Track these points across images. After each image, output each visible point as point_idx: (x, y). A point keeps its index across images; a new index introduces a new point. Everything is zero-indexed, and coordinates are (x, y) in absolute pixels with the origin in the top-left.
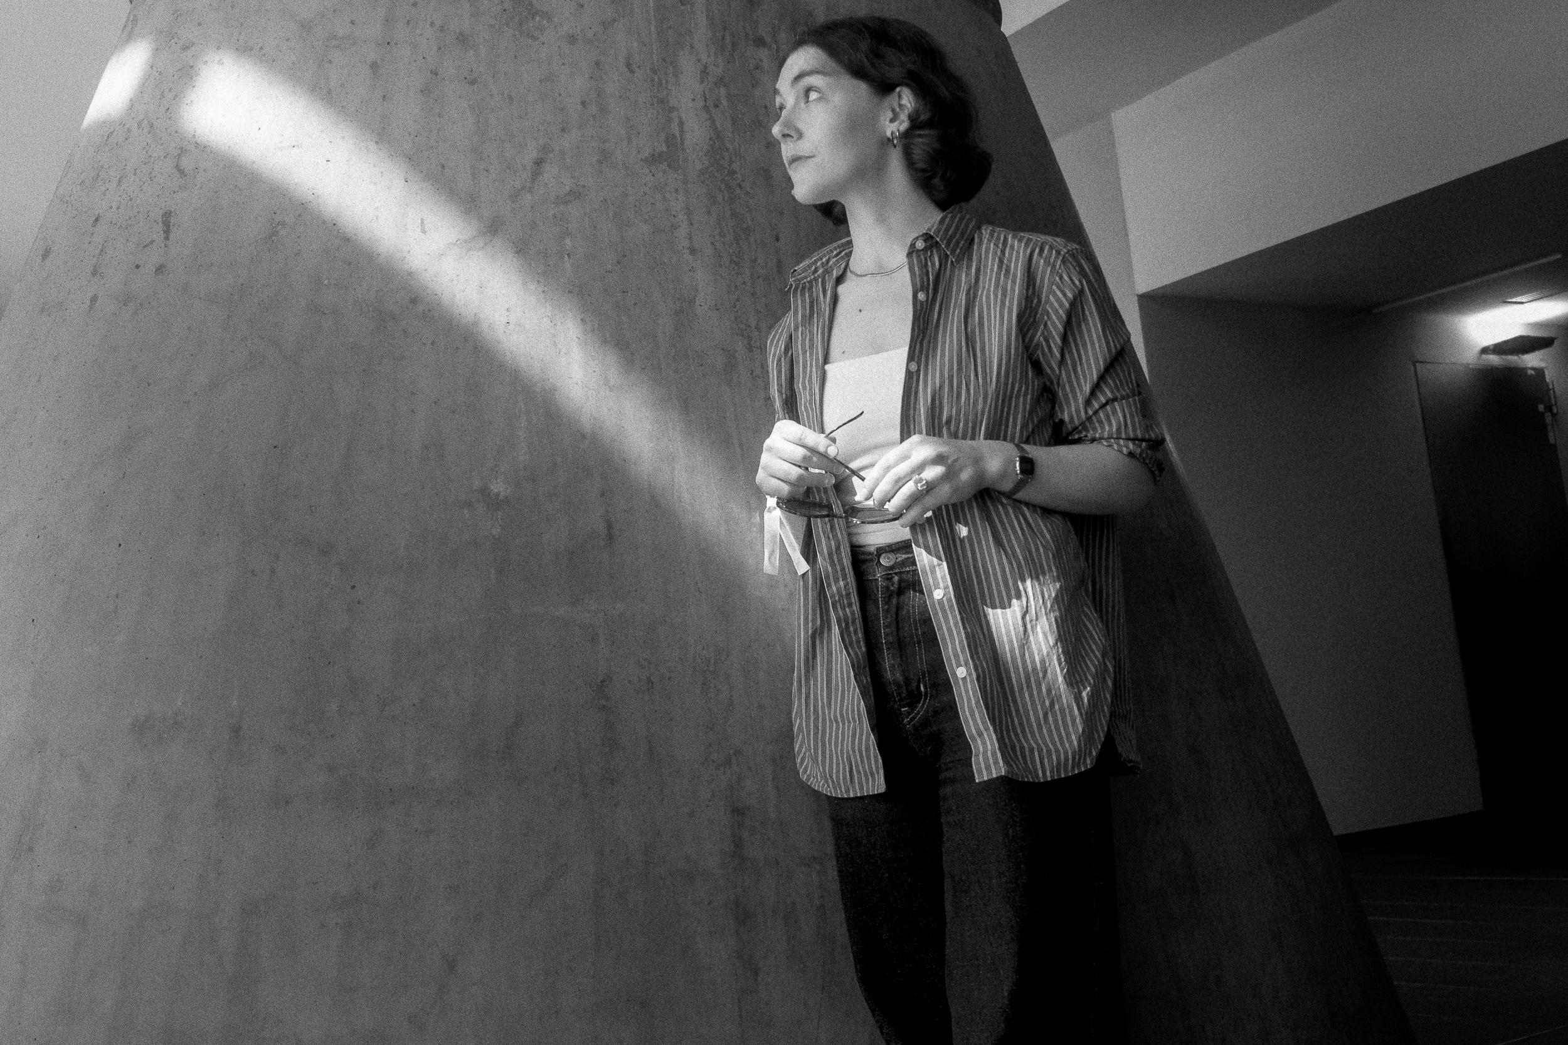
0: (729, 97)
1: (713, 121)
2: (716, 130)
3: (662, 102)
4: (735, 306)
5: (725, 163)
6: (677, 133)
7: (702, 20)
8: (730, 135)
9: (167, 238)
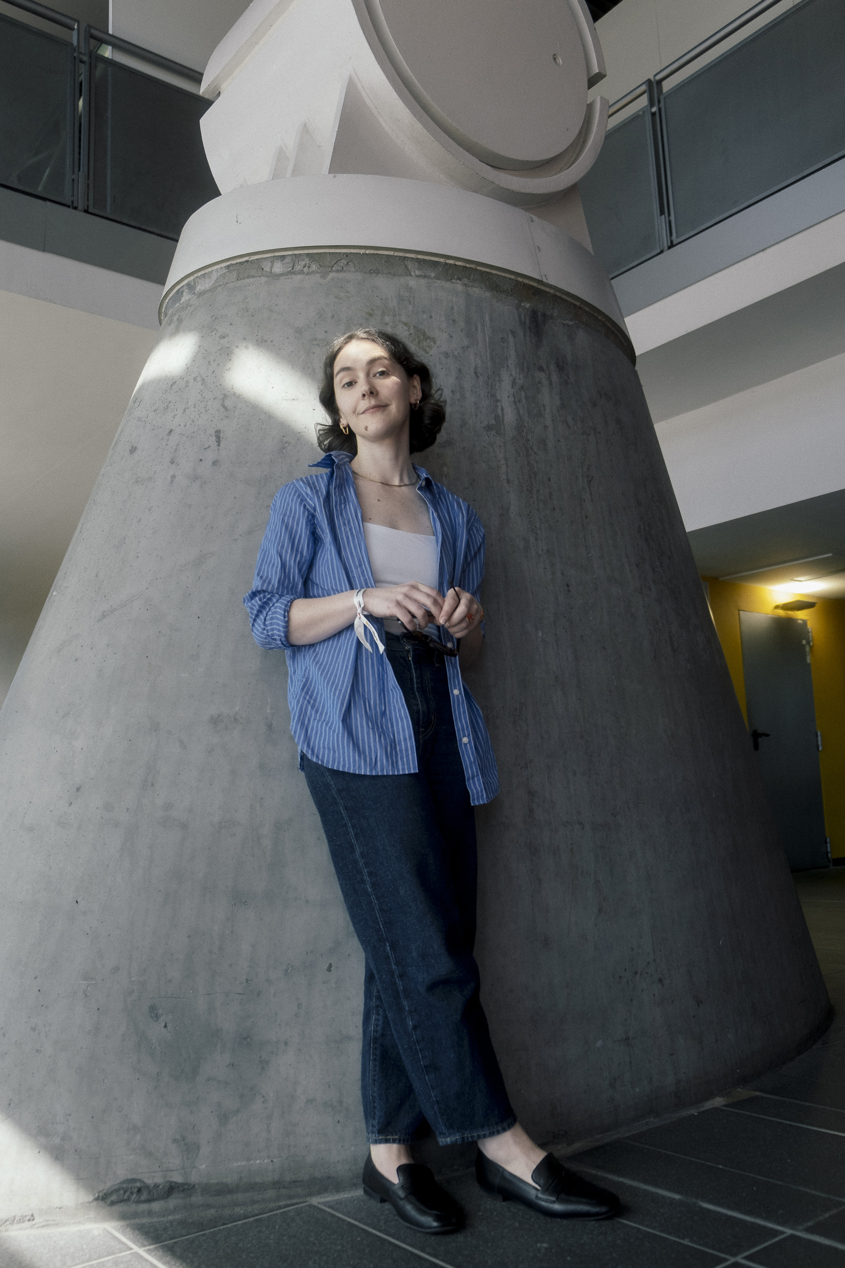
0: (527, 398)
1: (518, 411)
2: (519, 415)
3: (492, 396)
4: (529, 515)
5: (524, 434)
6: (500, 413)
7: (513, 353)
8: (527, 419)
9: (219, 445)
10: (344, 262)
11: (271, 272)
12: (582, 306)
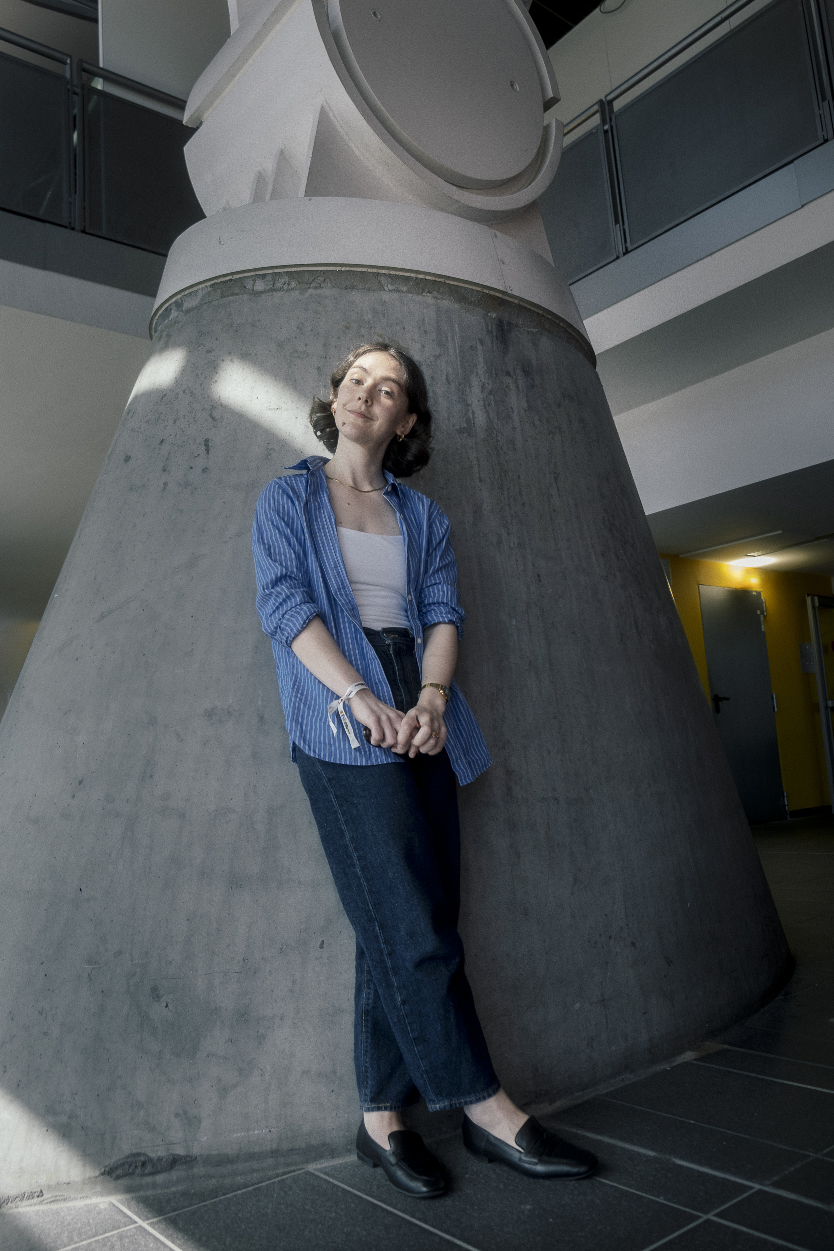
0: (495, 402)
1: (488, 414)
2: (490, 418)
3: (464, 401)
4: (501, 511)
5: (494, 436)
6: (471, 417)
7: (481, 360)
8: (496, 421)
10: (322, 279)
11: (253, 290)
12: (544, 314)
